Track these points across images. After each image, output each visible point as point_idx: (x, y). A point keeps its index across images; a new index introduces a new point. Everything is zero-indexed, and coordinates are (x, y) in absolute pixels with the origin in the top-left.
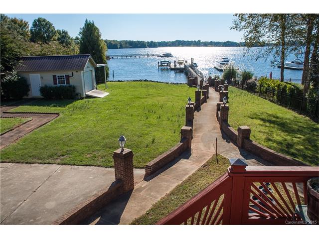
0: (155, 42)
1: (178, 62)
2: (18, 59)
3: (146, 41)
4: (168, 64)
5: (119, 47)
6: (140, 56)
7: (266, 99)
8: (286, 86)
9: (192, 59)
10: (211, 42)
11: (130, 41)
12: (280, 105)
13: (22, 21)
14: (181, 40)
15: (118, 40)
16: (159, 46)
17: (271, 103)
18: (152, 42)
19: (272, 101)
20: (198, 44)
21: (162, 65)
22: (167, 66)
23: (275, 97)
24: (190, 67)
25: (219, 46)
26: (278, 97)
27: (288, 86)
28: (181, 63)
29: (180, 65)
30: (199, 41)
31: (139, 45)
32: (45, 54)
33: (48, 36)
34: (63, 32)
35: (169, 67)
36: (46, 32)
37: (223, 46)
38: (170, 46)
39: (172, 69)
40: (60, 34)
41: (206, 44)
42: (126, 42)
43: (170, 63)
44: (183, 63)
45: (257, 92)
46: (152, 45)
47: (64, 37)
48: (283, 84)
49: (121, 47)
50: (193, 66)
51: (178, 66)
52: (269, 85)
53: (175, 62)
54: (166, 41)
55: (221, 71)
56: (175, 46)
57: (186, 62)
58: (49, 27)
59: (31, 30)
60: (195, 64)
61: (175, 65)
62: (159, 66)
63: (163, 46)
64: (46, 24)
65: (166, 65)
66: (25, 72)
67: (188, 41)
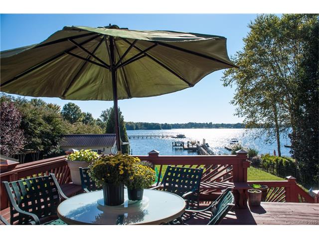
0: (169, 124)
1: (191, 143)
2: (62, 136)
3: (160, 123)
4: (181, 144)
5: (135, 128)
6: (155, 136)
7: (268, 172)
8: (282, 160)
9: (204, 140)
10: (222, 124)
11: (145, 123)
12: (279, 176)
13: (56, 105)
14: (194, 122)
15: (134, 122)
16: (173, 128)
17: (272, 175)
18: (166, 124)
19: (273, 174)
20: (209, 126)
21: (176, 146)
22: (181, 146)
23: (275, 170)
24: (202, 147)
25: (230, 128)
26: (277, 169)
27: (284, 160)
28: (193, 144)
29: (192, 145)
30: (211, 123)
31: (154, 127)
32: (79, 133)
33: (75, 118)
34: (88, 115)
35: (182, 147)
36: (73, 114)
37: (234, 128)
38: (183, 128)
39: (185, 149)
40: (85, 116)
41: (217, 126)
42: (141, 124)
43: (183, 143)
44: (195, 143)
45: (261, 167)
46: (166, 127)
47: (87, 119)
48: (280, 158)
49: (137, 129)
50: (205, 146)
51: (191, 146)
52: (271, 161)
53: (188, 142)
54: (180, 123)
55: (230, 150)
56: (188, 128)
57: (198, 142)
58: (76, 111)
59: (61, 113)
60: (207, 144)
61: (188, 145)
62: (173, 146)
63: (176, 128)
64: (75, 107)
65: (179, 145)
66: (67, 146)
67: (200, 123)
